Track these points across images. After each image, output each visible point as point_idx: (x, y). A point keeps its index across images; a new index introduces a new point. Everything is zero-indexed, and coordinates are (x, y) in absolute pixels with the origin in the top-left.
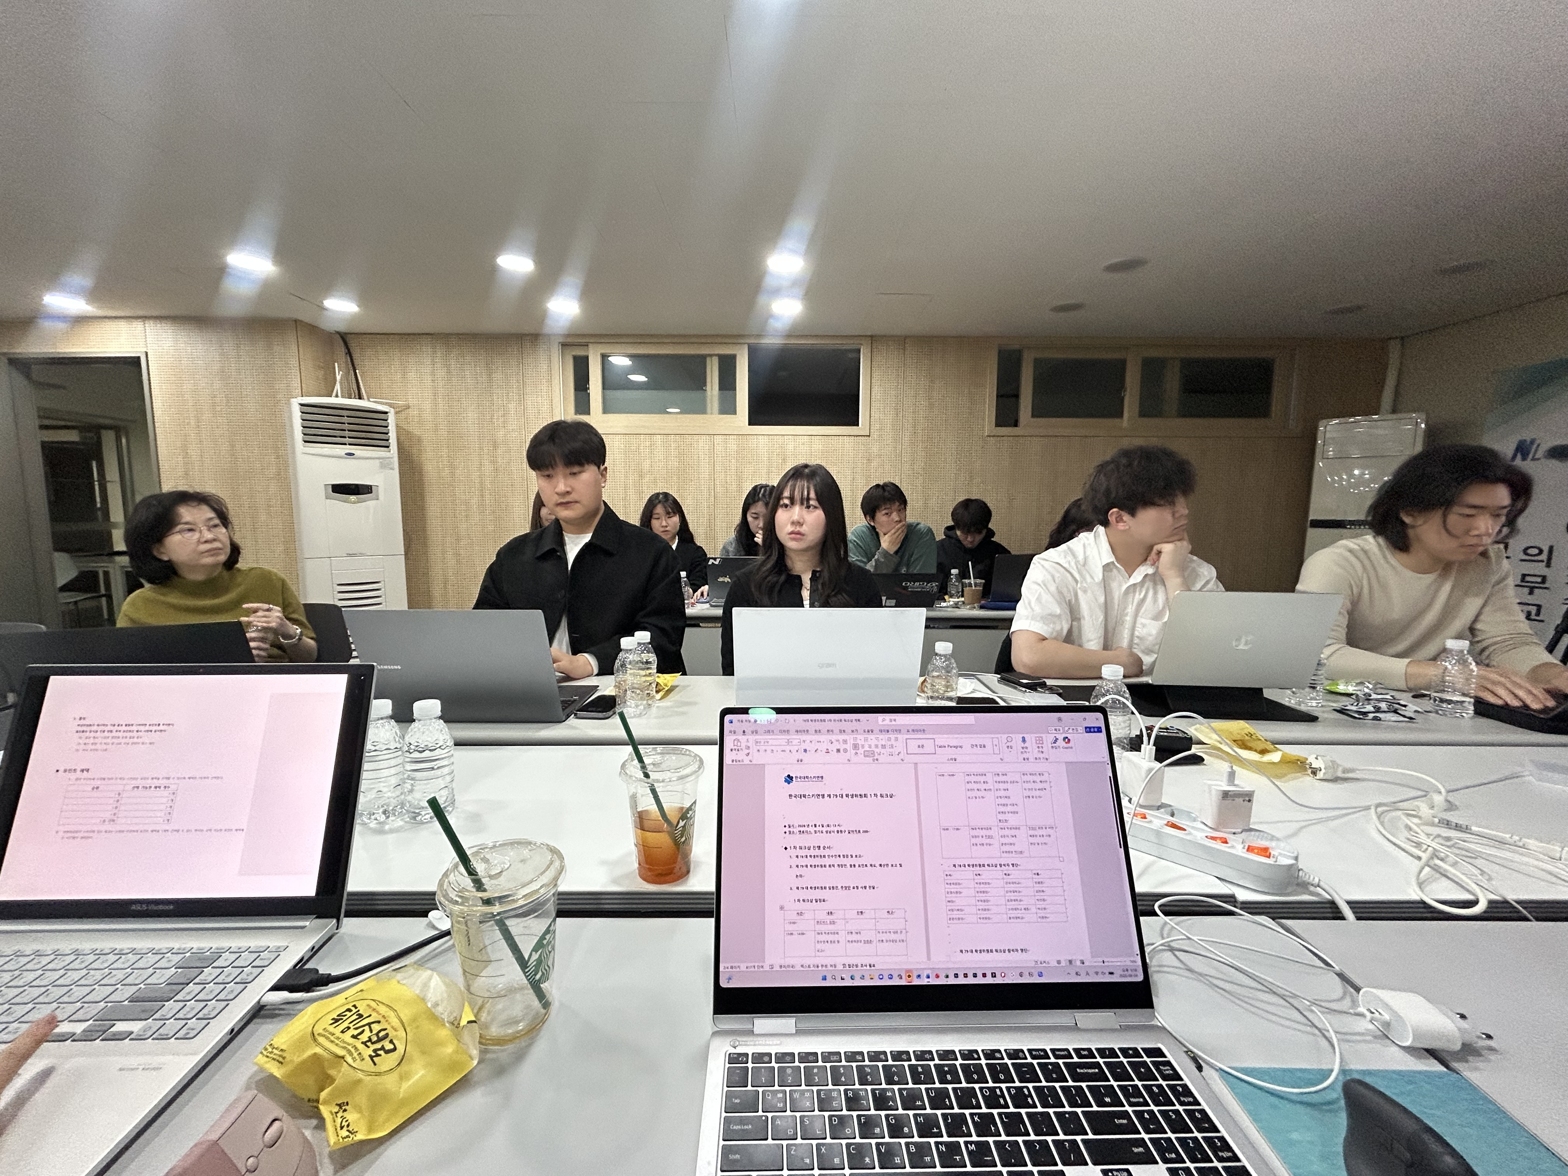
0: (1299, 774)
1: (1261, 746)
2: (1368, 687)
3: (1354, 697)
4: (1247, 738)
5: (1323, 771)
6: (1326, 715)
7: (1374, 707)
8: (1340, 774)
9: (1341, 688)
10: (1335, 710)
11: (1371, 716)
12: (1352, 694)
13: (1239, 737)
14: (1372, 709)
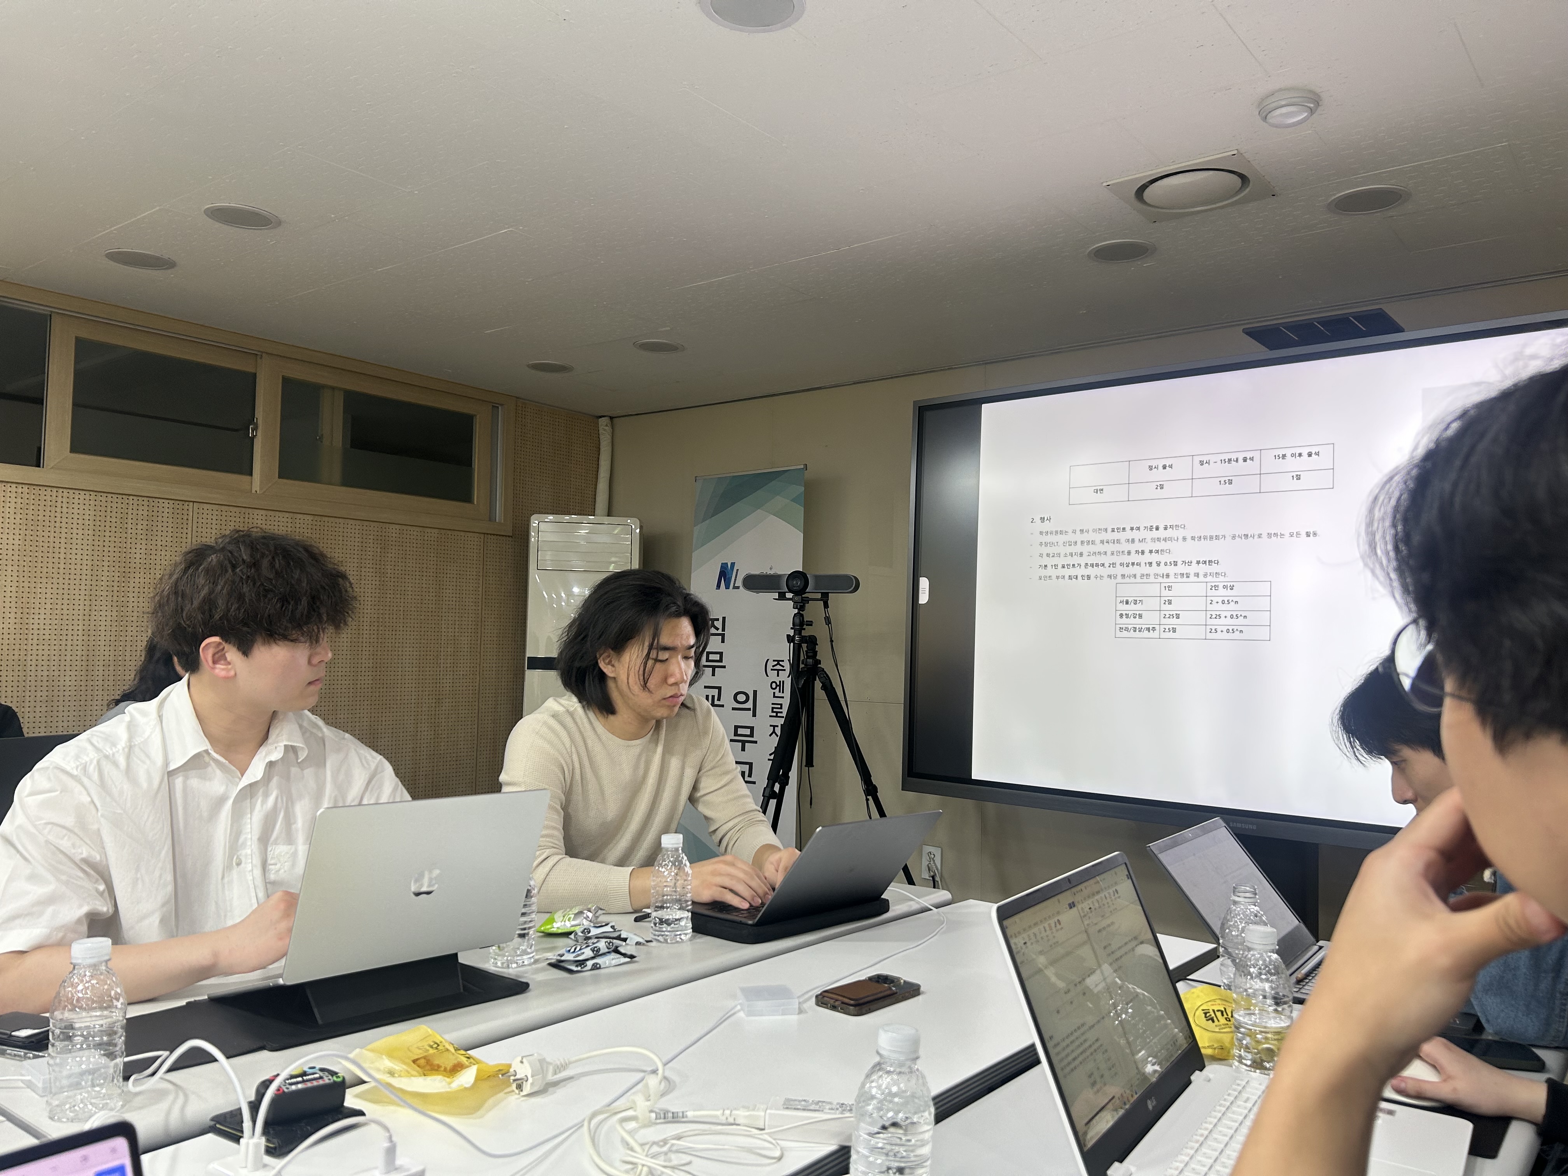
0: (501, 1095)
1: (448, 1061)
2: (587, 918)
3: (572, 936)
4: (431, 1051)
5: (530, 1080)
6: (540, 977)
7: (593, 950)
8: (550, 1077)
9: (559, 925)
10: (551, 965)
11: (590, 964)
12: (570, 933)
13: (418, 1054)
14: (591, 954)
